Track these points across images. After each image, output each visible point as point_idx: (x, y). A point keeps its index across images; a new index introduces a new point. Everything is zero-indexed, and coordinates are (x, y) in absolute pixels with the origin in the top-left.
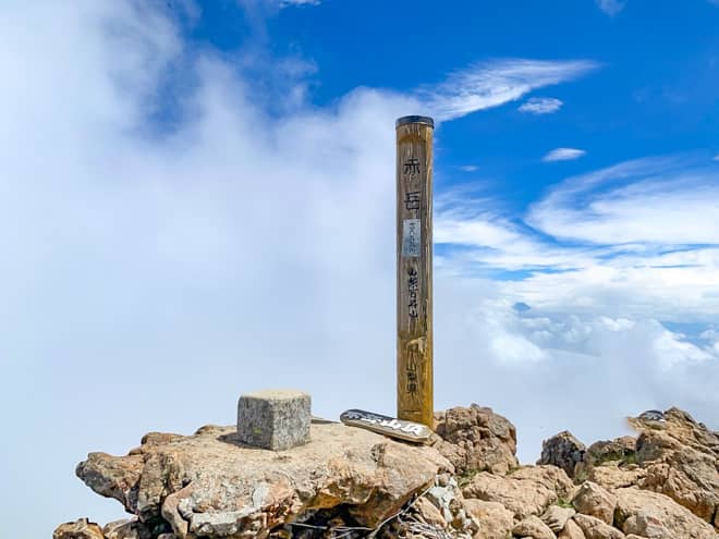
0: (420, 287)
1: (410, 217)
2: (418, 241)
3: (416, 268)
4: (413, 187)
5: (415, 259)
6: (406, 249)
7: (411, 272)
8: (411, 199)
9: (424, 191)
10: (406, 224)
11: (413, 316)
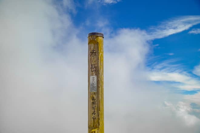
0: (96, 106)
1: (93, 75)
2: (96, 85)
3: (95, 97)
4: (94, 61)
5: (94, 93)
6: (91, 89)
7: (93, 99)
8: (93, 67)
9: (98, 64)
10: (91, 77)
11: (94, 119)
